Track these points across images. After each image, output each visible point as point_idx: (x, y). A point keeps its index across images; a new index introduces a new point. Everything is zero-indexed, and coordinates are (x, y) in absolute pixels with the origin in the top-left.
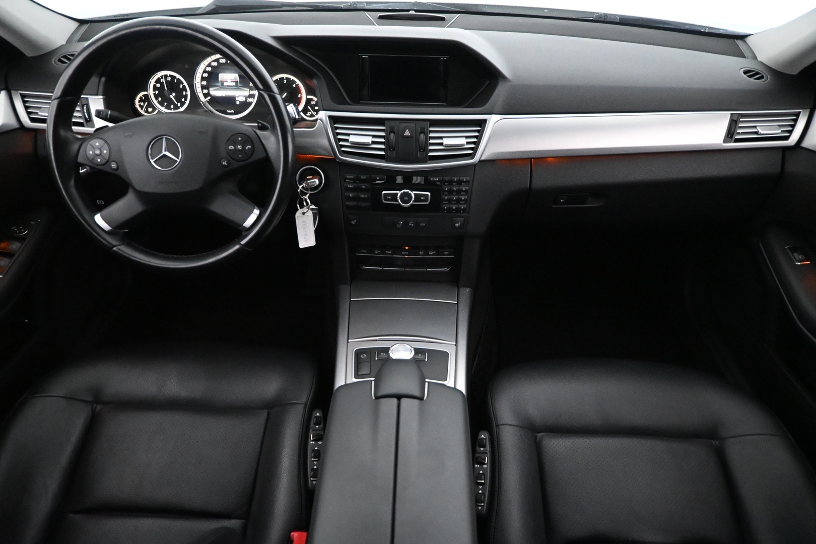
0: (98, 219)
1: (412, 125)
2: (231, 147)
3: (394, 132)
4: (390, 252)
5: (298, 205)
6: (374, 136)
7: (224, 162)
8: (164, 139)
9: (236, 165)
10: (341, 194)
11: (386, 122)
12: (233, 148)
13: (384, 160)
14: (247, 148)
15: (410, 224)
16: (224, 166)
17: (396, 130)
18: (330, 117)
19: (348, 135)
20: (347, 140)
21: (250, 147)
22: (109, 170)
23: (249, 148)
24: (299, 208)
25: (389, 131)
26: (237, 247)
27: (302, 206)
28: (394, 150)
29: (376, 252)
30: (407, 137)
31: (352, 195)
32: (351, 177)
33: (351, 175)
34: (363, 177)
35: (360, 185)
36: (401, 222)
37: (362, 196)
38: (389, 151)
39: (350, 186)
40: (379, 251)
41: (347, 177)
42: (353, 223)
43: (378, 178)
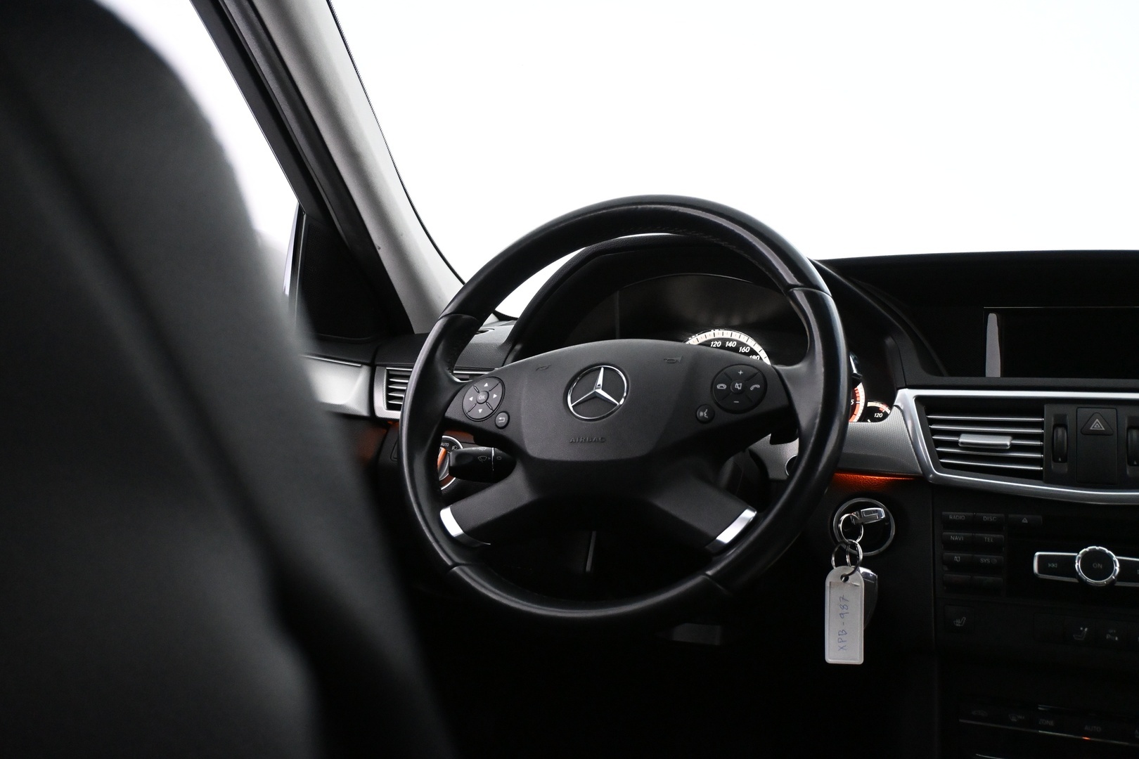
0: (446, 515)
1: (1110, 412)
2: (722, 386)
3: (1064, 426)
4: (1051, 723)
5: (833, 559)
6: (1015, 436)
7: (704, 411)
8: (602, 369)
9: (724, 418)
10: (934, 553)
11: (1046, 407)
12: (725, 387)
13: (1041, 482)
14: (752, 388)
15: (1108, 636)
16: (703, 421)
17: (1070, 420)
18: (919, 400)
19: (958, 433)
20: (954, 444)
21: (758, 386)
22: (493, 429)
23: (755, 388)
24: (834, 564)
25: (1053, 424)
26: (698, 579)
27: (841, 562)
28: (1064, 460)
29: (1014, 719)
30: (1097, 433)
31: (958, 559)
32: (960, 518)
33: (960, 513)
34: (988, 517)
35: (980, 535)
36: (1084, 629)
37: (985, 559)
38: (1052, 462)
39: (956, 538)
40: (1020, 717)
41: (951, 517)
42: (958, 623)
43: (1025, 521)
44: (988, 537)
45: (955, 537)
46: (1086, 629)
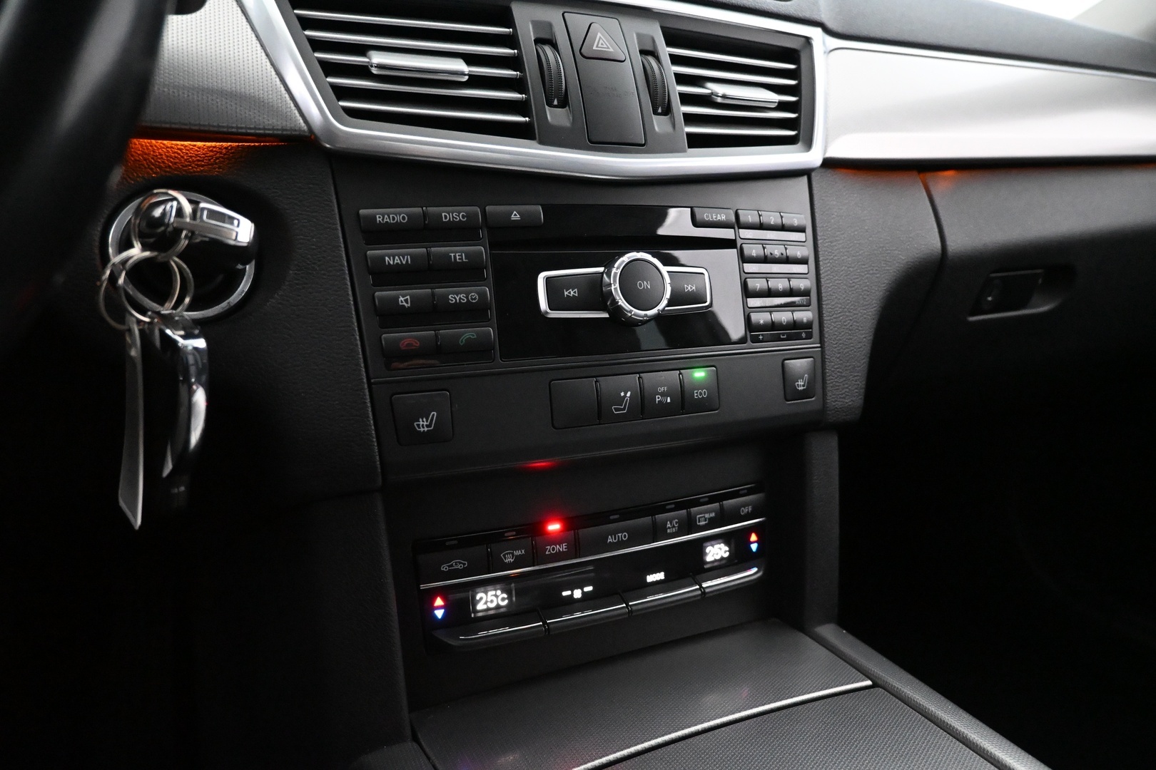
3: (552, 42)
4: (563, 548)
10: (355, 295)
11: (513, 7)
13: (532, 143)
15: (658, 399)
17: (556, 34)
19: (362, 50)
25: (533, 38)
28: (564, 103)
29: (509, 560)
31: (406, 301)
32: (399, 219)
33: (398, 210)
34: (452, 214)
35: (443, 249)
36: (626, 394)
37: (457, 296)
38: (546, 106)
39: (397, 260)
40: (517, 553)
41: (379, 219)
42: (423, 425)
43: (515, 216)
44: (458, 253)
45: (396, 257)
46: (629, 394)
